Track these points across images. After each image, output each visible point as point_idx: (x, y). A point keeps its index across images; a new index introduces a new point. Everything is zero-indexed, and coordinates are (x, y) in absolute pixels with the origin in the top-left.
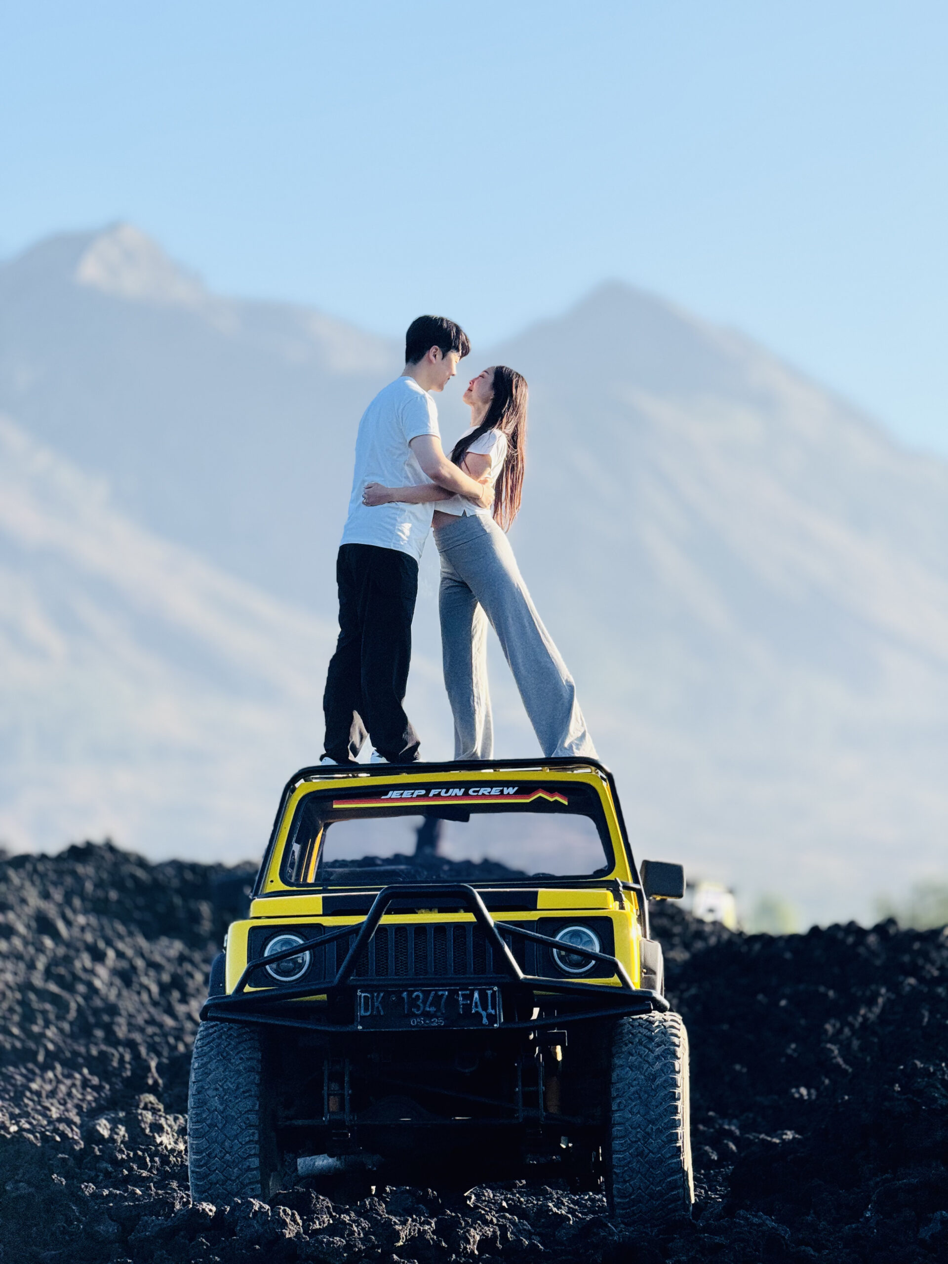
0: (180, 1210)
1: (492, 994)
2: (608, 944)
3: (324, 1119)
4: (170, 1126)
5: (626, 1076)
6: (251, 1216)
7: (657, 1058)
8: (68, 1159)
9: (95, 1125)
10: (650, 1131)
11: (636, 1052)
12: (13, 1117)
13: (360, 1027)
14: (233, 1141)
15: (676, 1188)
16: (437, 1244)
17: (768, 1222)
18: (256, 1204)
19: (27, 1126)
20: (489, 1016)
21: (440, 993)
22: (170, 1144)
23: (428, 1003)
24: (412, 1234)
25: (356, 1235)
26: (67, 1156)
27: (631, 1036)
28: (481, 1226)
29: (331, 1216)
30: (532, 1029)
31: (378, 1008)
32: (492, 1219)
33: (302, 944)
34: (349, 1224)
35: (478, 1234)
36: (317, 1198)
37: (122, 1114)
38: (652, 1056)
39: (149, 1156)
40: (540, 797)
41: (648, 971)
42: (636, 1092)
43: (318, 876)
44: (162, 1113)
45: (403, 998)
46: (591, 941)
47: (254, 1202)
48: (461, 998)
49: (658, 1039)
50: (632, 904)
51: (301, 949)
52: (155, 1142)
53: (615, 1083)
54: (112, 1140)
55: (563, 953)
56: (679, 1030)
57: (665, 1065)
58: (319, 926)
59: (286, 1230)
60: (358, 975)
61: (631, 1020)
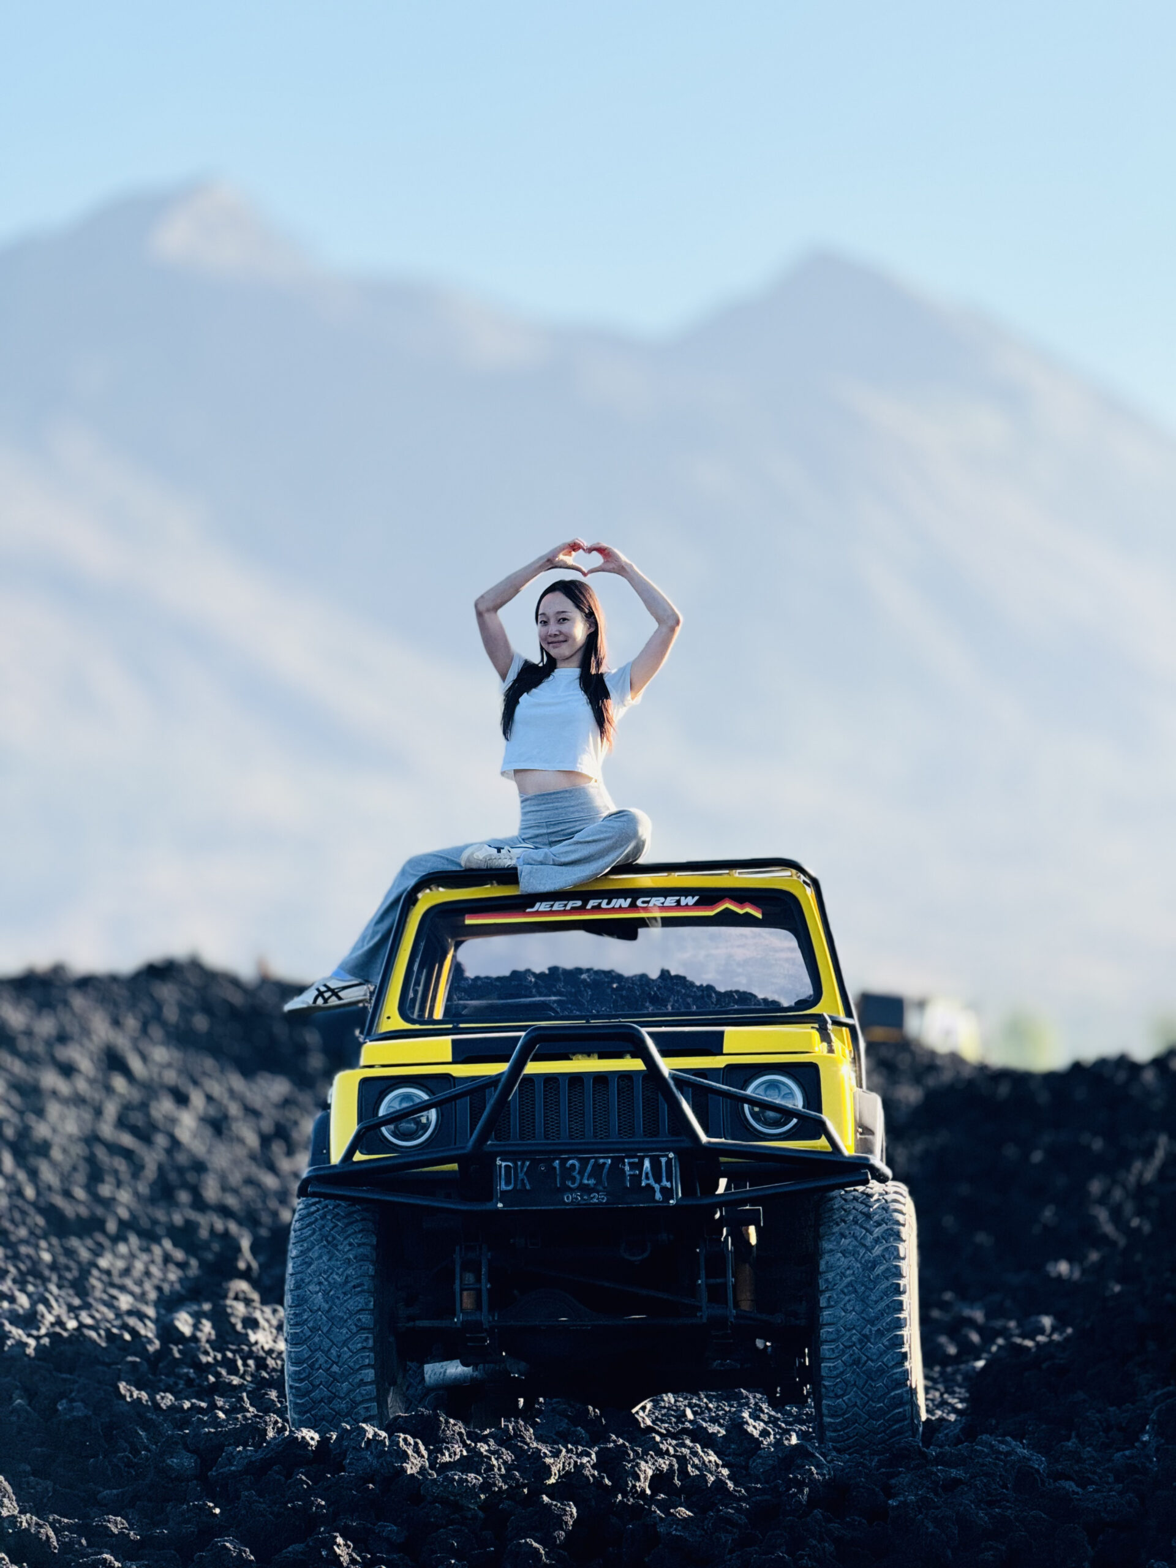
0: (274, 1438)
1: (666, 1162)
2: (814, 1098)
3: (456, 1320)
4: (268, 1321)
5: (838, 1264)
6: (363, 1445)
7: (877, 1241)
8: (140, 1363)
9: (172, 1321)
10: (868, 1333)
11: (850, 1233)
12: (71, 1309)
13: (500, 1205)
14: (342, 1347)
15: (902, 1404)
16: (599, 1481)
17: (1019, 1450)
18: (370, 1430)
19: (89, 1321)
20: (663, 1190)
21: (601, 1161)
22: (267, 1343)
23: (586, 1174)
24: (567, 1468)
25: (496, 1470)
26: (138, 1360)
27: (843, 1212)
28: (653, 1458)
29: (465, 1445)
30: (719, 1205)
31: (523, 1180)
32: (668, 1449)
33: (428, 1100)
34: (486, 1456)
35: (650, 1468)
36: (447, 1422)
37: (207, 1307)
38: (870, 1238)
39: (242, 1358)
40: (727, 909)
41: (865, 1130)
42: (850, 1284)
43: (447, 1011)
44: (257, 1304)
45: (555, 1168)
46: (791, 1094)
47: (367, 1428)
48: (627, 1168)
49: (877, 1216)
50: (844, 1044)
51: (426, 1107)
52: (248, 1340)
53: (825, 1272)
54: (194, 1338)
55: (757, 1109)
56: (904, 1204)
57: (887, 1249)
58: (447, 1077)
59: (408, 1463)
60: (496, 1139)
61: (843, 1192)
